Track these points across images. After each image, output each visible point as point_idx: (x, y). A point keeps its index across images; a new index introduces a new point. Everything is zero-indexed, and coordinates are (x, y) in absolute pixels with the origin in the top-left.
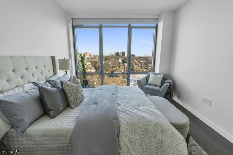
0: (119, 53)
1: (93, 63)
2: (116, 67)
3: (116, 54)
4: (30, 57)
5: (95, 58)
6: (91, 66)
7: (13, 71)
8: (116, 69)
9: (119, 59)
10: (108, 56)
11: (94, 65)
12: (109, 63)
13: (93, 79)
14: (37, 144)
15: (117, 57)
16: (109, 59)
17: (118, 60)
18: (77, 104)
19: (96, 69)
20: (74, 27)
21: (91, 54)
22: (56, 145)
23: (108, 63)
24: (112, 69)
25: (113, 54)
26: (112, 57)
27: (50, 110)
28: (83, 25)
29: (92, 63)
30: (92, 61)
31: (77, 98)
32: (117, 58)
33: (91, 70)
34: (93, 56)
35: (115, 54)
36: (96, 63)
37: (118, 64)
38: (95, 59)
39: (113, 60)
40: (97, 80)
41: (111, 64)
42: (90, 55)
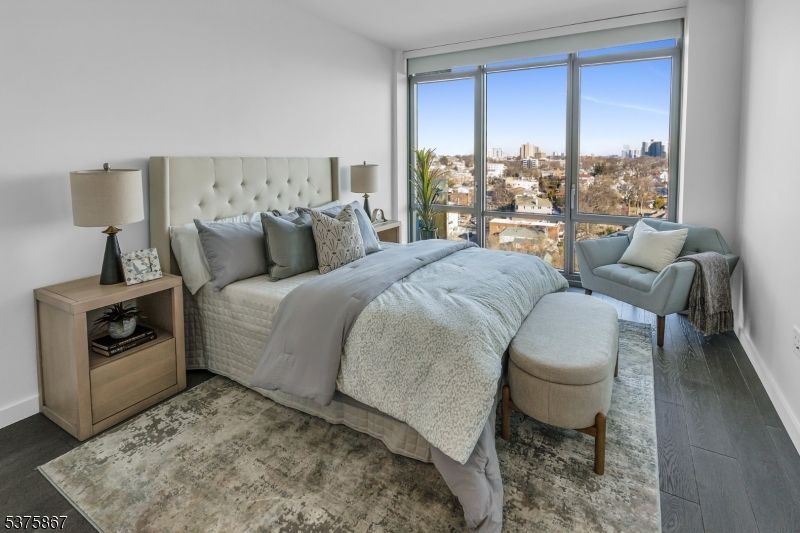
0: (662, 147)
1: (546, 183)
2: (646, 205)
3: (647, 150)
4: (279, 159)
5: (555, 166)
6: (539, 193)
7: (243, 184)
8: (643, 211)
9: (659, 169)
10: (612, 159)
11: (549, 191)
12: (614, 187)
13: (540, 241)
14: (233, 317)
15: (653, 160)
16: (612, 169)
17: (654, 174)
18: (332, 266)
19: (555, 207)
20: (410, 80)
21: (541, 150)
22: (258, 328)
23: (606, 186)
24: (623, 209)
25: (633, 150)
26: (630, 161)
27: (273, 264)
28: (450, 70)
29: (541, 184)
30: (544, 175)
31: (334, 253)
32: (653, 167)
33: (536, 208)
34: (549, 157)
35: (643, 149)
36: (558, 185)
37: (653, 189)
38: (555, 169)
39: (632, 173)
40: (556, 247)
41: (623, 189)
42: (538, 155)
